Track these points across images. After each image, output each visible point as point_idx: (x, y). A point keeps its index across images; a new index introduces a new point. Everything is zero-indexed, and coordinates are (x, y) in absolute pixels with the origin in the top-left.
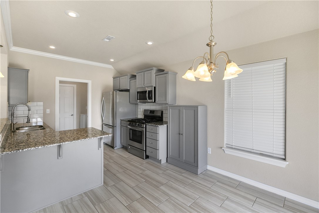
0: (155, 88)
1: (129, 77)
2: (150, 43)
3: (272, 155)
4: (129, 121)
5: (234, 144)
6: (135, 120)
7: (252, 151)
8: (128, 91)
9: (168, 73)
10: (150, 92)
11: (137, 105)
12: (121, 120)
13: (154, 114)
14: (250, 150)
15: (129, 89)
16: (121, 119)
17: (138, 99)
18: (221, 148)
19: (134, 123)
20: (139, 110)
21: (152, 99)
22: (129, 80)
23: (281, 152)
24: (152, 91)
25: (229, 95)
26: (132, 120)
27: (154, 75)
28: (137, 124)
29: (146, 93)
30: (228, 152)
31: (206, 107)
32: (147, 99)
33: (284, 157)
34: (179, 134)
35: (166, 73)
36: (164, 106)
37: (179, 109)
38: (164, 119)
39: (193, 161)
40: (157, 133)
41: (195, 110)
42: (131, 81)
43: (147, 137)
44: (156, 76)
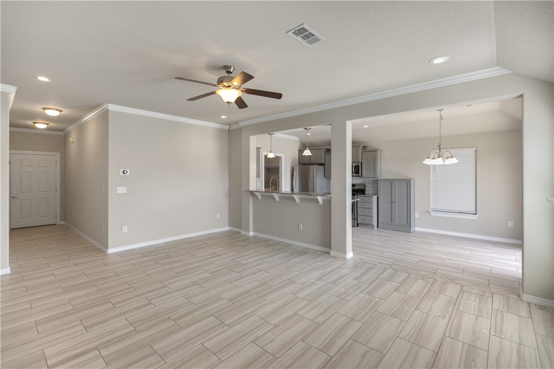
0: (361, 163)
1: (324, 151)
3: (467, 212)
5: (439, 207)
7: (453, 211)
8: (323, 165)
10: (357, 167)
13: (355, 187)
14: (451, 211)
15: (324, 163)
18: (428, 212)
21: (359, 173)
22: (324, 154)
23: (473, 209)
24: (359, 166)
30: (433, 214)
31: (414, 180)
33: (475, 213)
34: (392, 202)
35: (376, 151)
36: (366, 180)
37: (391, 182)
38: (367, 192)
39: (406, 223)
40: (371, 203)
41: (408, 183)
42: (326, 155)
43: (358, 206)
44: (362, 152)
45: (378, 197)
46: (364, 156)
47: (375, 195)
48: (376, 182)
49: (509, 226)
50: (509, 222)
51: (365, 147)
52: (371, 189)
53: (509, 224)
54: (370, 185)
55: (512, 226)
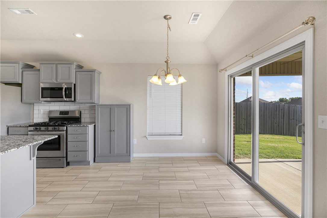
0: (75, 85)
1: (21, 66)
2: (79, 36)
3: (175, 134)
5: (154, 132)
7: (165, 134)
8: (20, 85)
9: (95, 72)
10: (68, 89)
11: (32, 106)
13: (68, 115)
14: (164, 134)
15: (20, 82)
17: (44, 97)
18: (145, 137)
20: (36, 112)
21: (71, 97)
22: (21, 71)
23: (179, 131)
24: (71, 88)
25: (150, 96)
27: (74, 71)
29: (62, 90)
30: (150, 138)
32: (63, 98)
33: (181, 134)
34: (111, 131)
35: (93, 71)
36: (82, 106)
37: (110, 108)
38: (83, 120)
39: (125, 152)
40: (85, 134)
41: (127, 108)
42: (24, 73)
43: (68, 140)
44: (76, 72)
45: (95, 126)
46: (78, 76)
47: (91, 123)
48: (93, 108)
49: (203, 142)
50: (203, 139)
51: (80, 67)
52: (88, 116)
53: (203, 141)
54: (87, 112)
55: (205, 142)
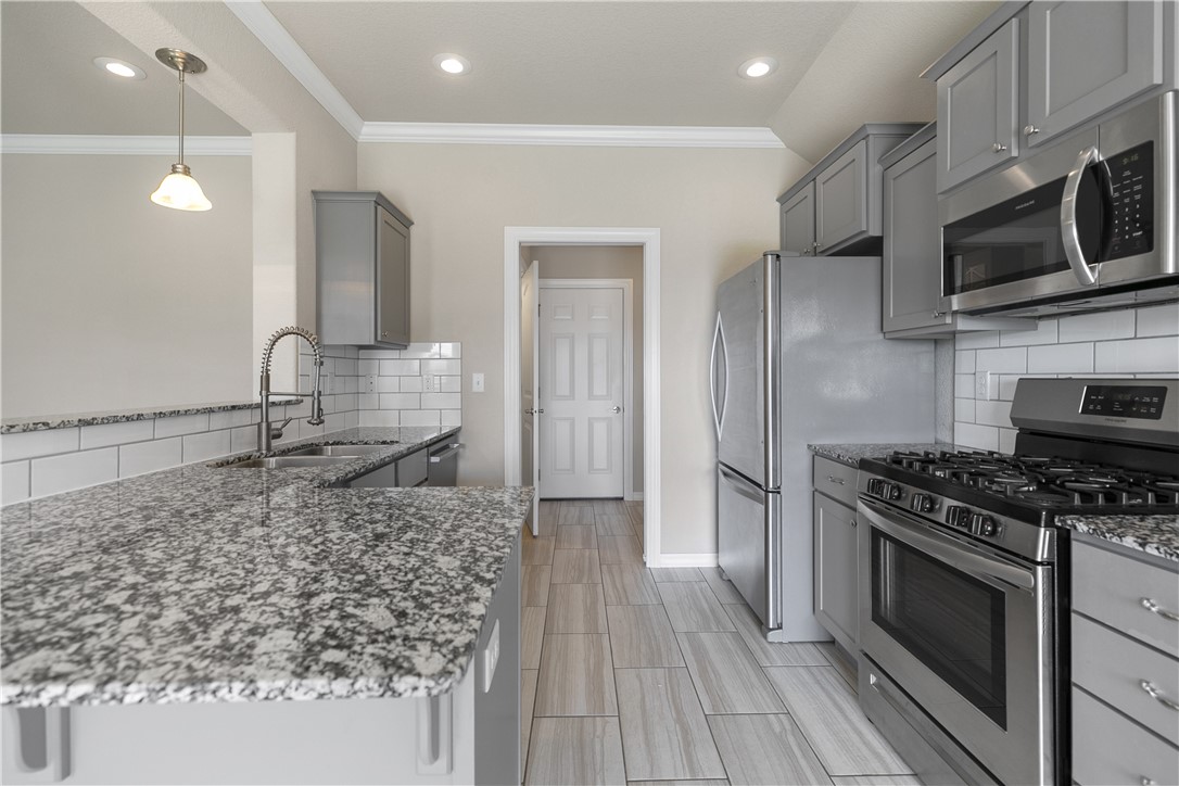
4: (864, 465)
6: (927, 460)
11: (945, 351)
12: (817, 454)
15: (874, 233)
16: (817, 442)
17: (958, 283)
19: (913, 490)
20: (964, 386)
22: (876, 169)
26: (897, 459)
28: (949, 502)
